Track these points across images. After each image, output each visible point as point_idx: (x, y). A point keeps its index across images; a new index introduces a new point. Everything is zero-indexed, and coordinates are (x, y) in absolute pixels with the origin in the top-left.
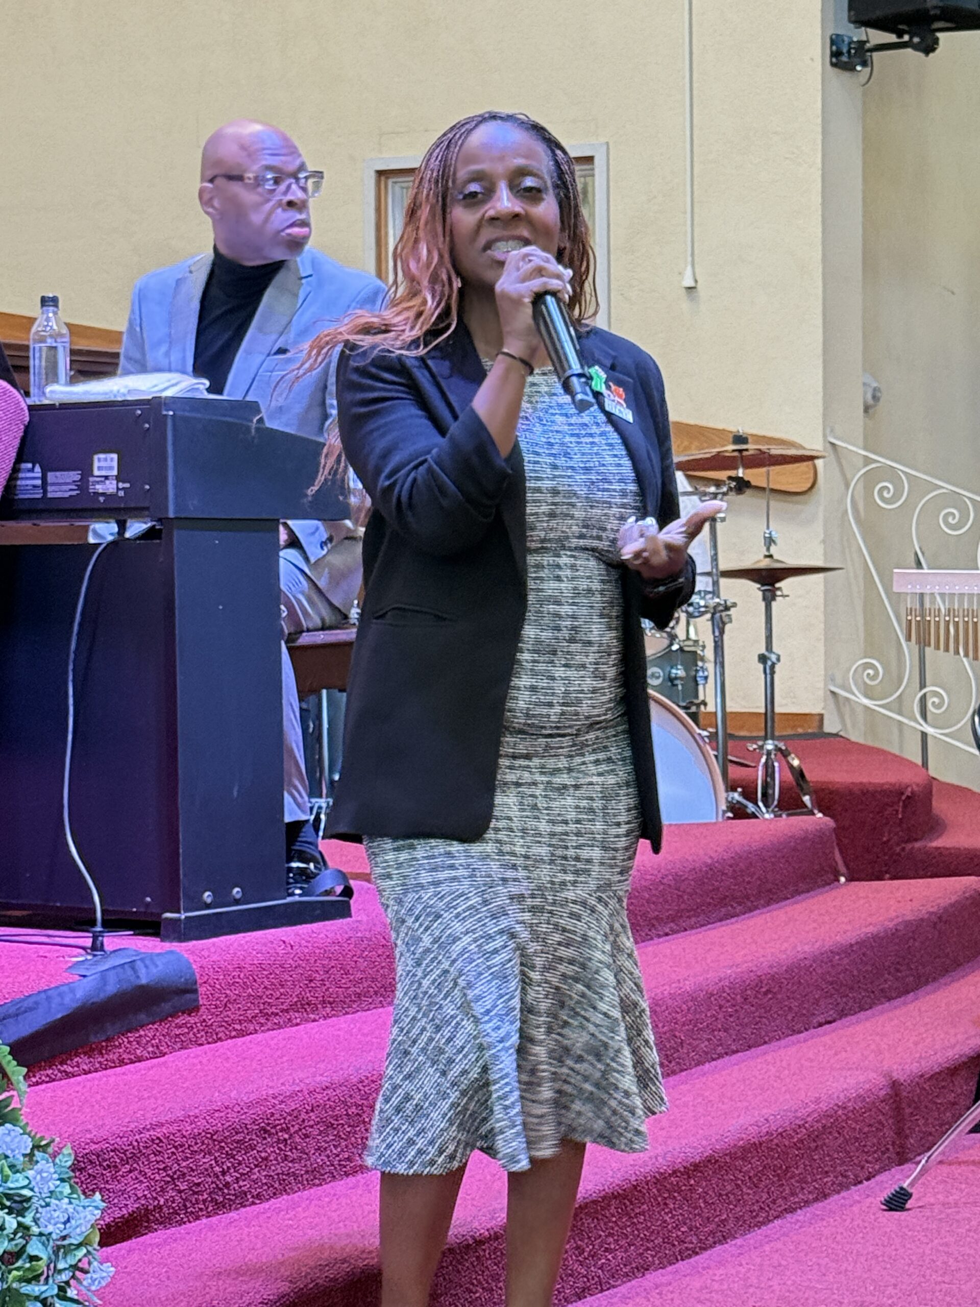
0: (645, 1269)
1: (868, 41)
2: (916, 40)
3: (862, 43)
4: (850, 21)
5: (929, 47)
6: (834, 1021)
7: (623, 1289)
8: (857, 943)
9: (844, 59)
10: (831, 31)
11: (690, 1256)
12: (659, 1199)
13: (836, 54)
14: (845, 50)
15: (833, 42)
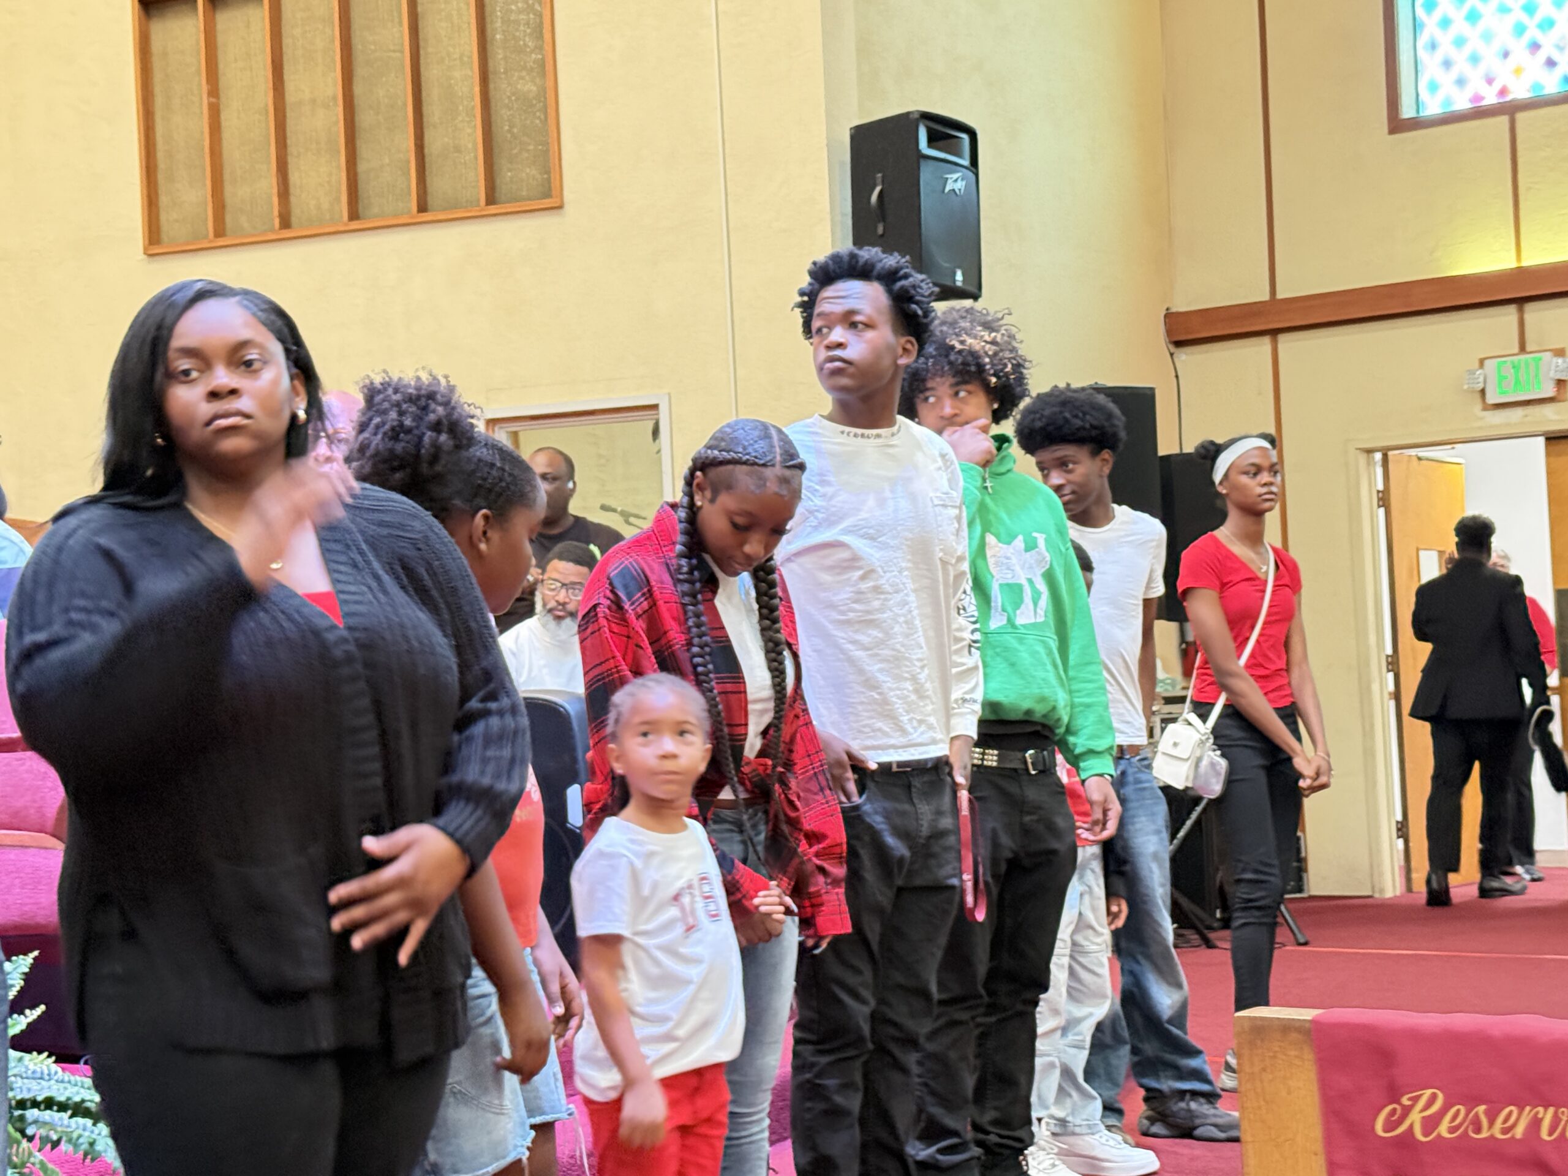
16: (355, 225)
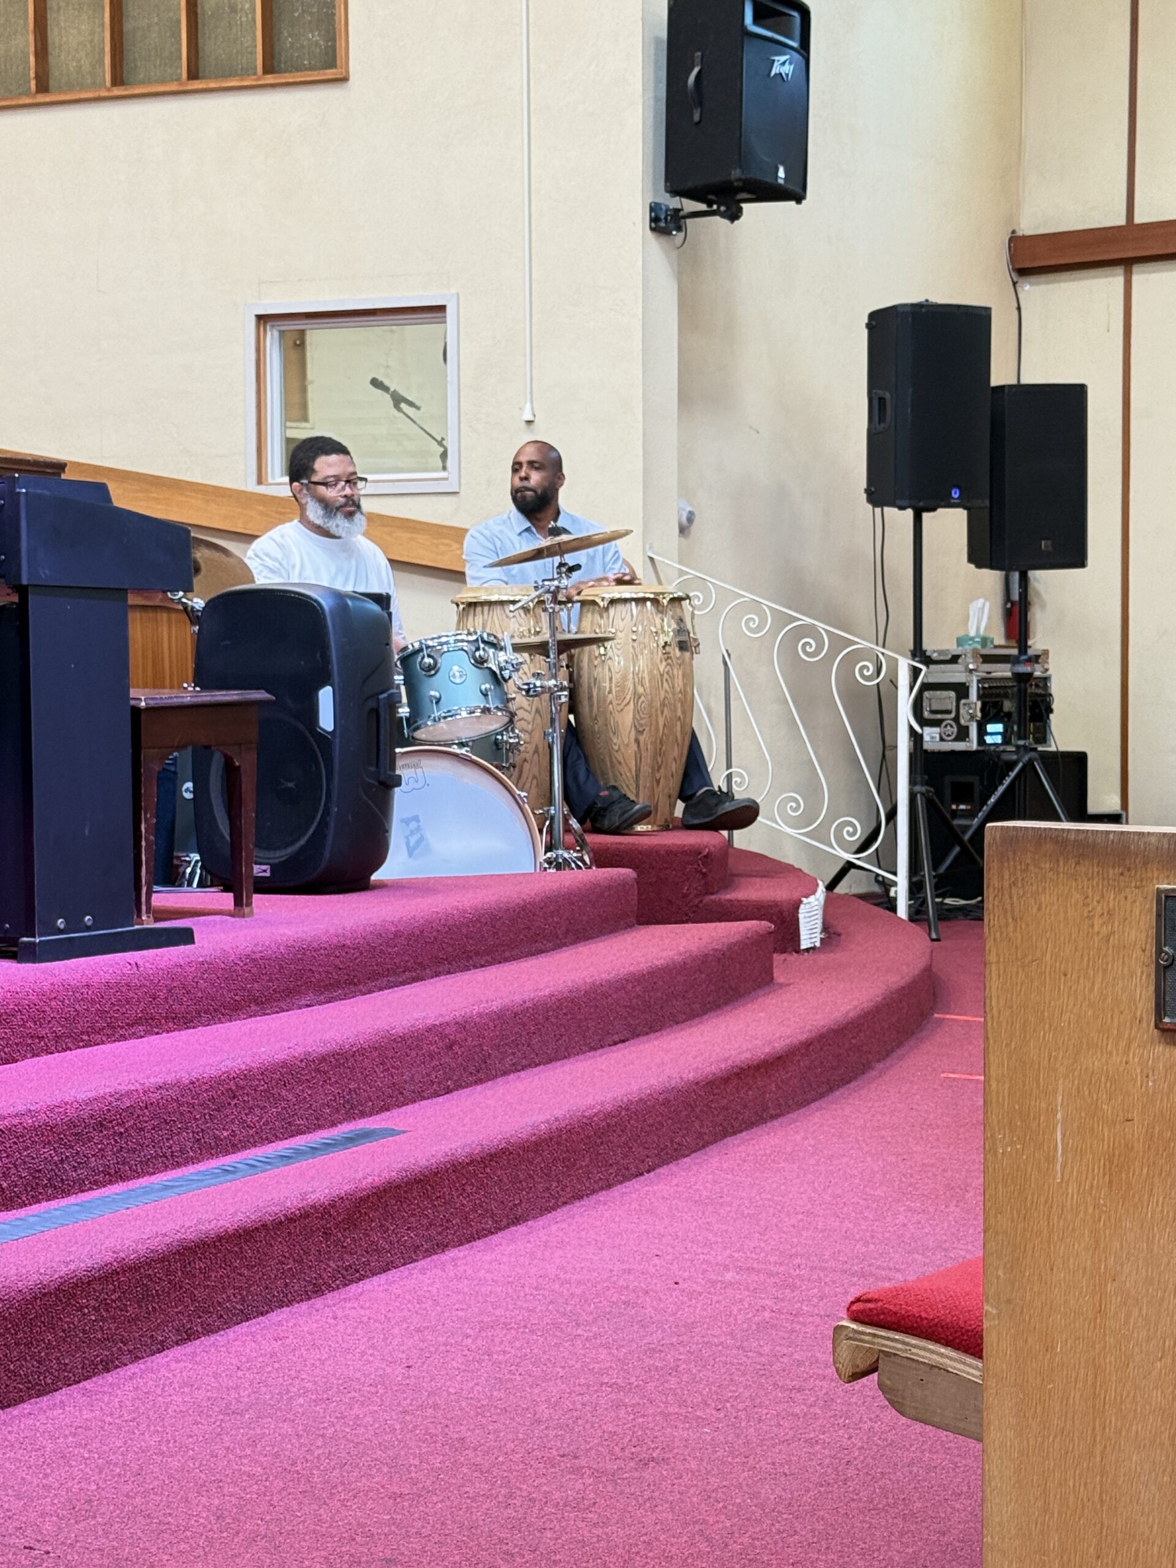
0: (443, 1247)
1: (682, 209)
2: (723, 208)
3: (677, 211)
4: (667, 191)
5: (734, 215)
6: (628, 1040)
7: (422, 1263)
8: (648, 973)
9: (662, 224)
10: (650, 201)
11: (486, 1236)
12: (457, 1185)
13: (655, 220)
14: (662, 217)
15: (652, 210)
16: (117, 91)
